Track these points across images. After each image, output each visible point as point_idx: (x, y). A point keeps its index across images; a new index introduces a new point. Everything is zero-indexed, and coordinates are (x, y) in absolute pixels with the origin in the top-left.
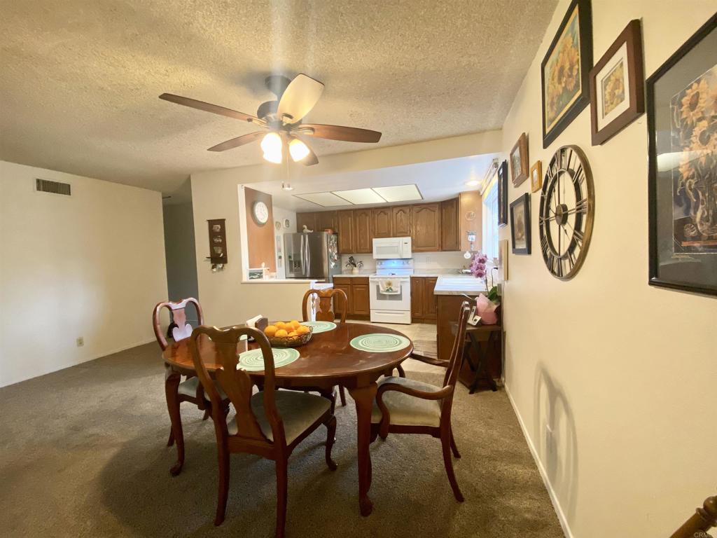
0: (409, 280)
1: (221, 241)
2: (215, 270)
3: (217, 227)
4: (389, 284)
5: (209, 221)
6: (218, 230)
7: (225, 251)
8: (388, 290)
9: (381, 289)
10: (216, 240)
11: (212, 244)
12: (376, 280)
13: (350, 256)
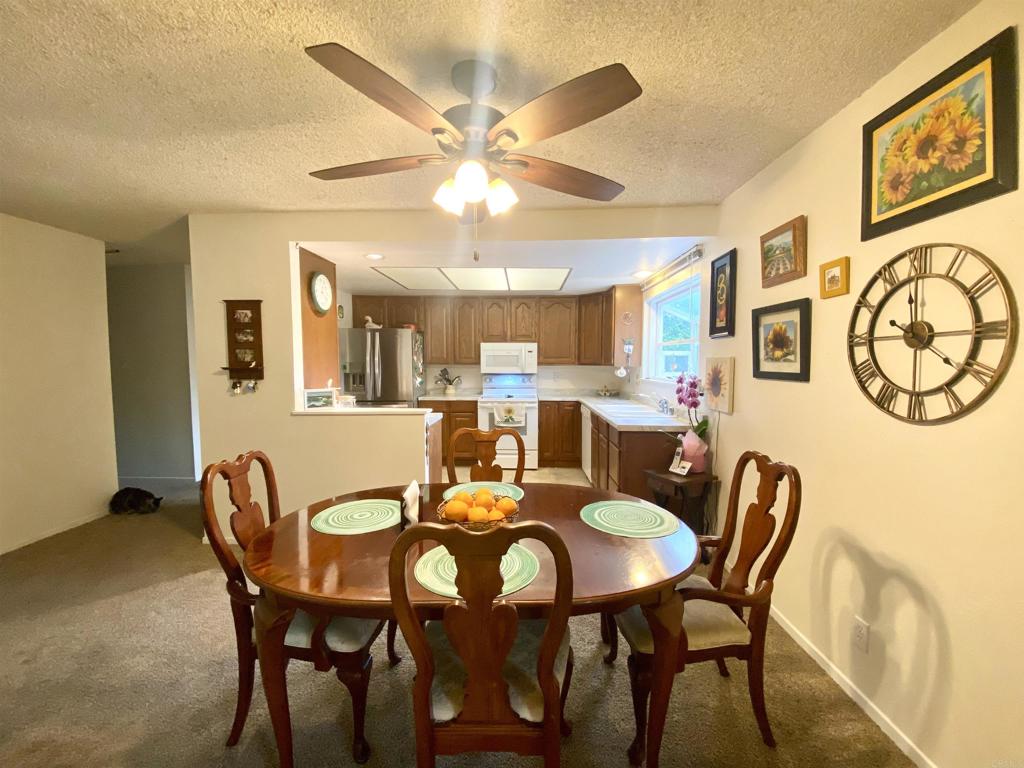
0: (536, 405)
1: (251, 339)
2: (238, 391)
3: (245, 315)
4: (509, 411)
5: (225, 301)
6: (247, 320)
7: (259, 356)
8: (507, 421)
9: (497, 419)
10: (242, 338)
11: (233, 345)
12: (489, 405)
13: (443, 367)
